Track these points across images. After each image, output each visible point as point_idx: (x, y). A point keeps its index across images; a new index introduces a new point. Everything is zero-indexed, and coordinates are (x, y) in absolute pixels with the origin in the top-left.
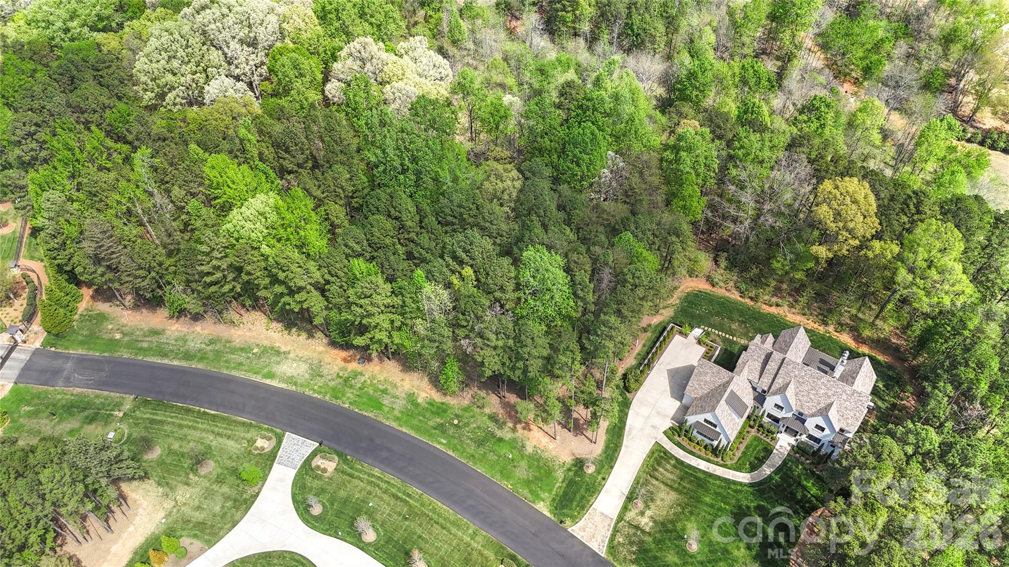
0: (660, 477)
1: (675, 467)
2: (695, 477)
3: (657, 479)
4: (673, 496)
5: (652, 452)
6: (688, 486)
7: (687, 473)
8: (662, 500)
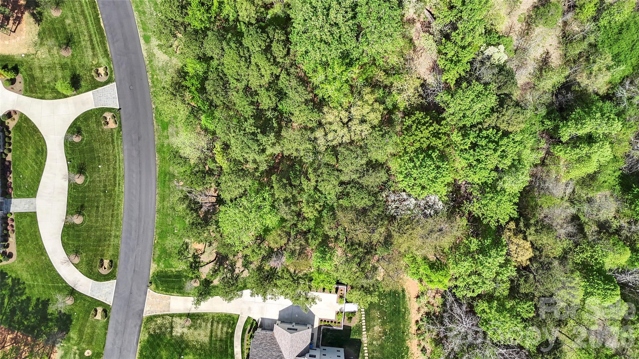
0: (215, 327)
1: (227, 333)
2: (227, 348)
3: (212, 326)
4: (206, 340)
5: (230, 316)
6: (218, 346)
7: (226, 342)
8: (199, 335)
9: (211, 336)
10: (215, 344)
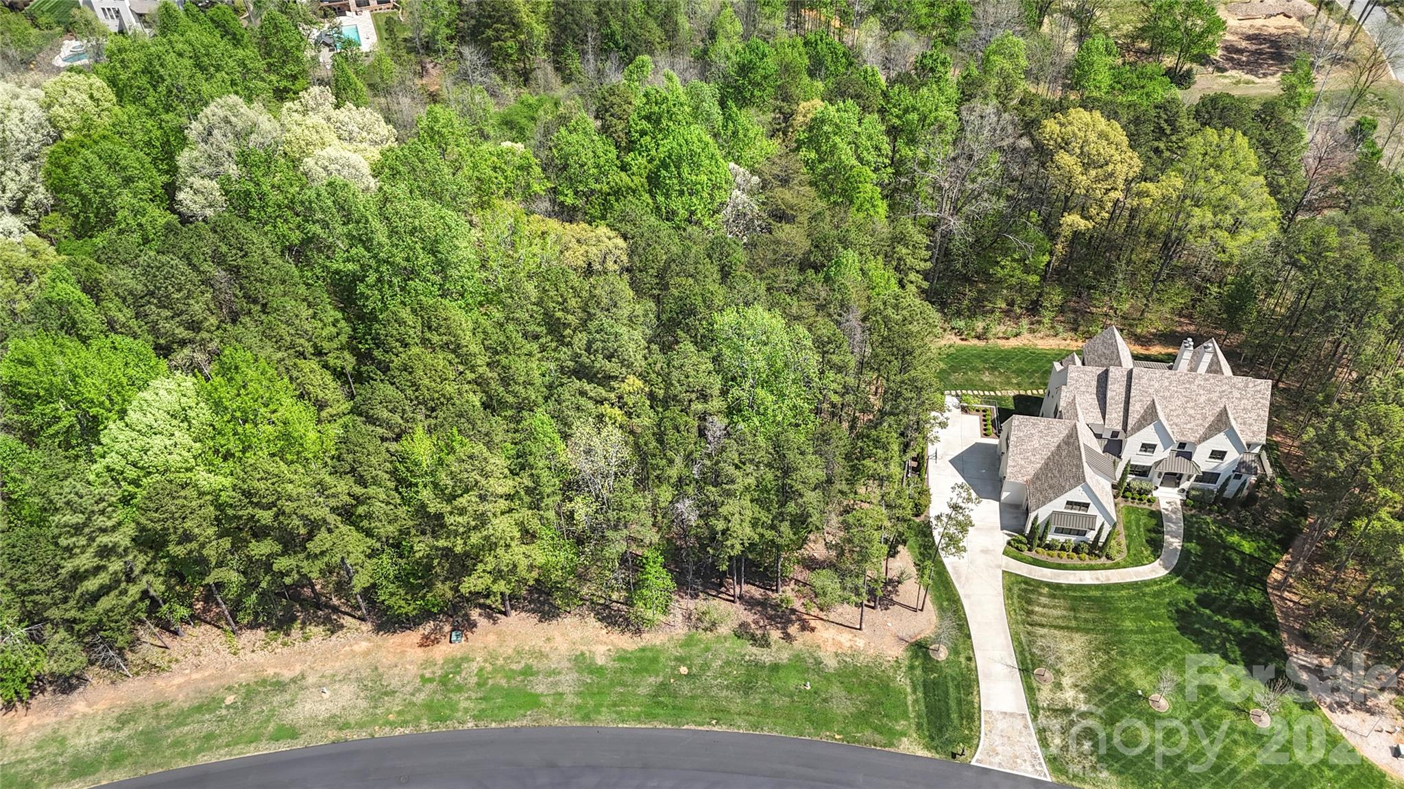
0: (1044, 621)
1: (1053, 596)
2: (1089, 599)
3: (1042, 626)
4: (1080, 640)
5: (1008, 590)
6: (1089, 616)
7: (1075, 598)
8: (1071, 652)
9: (1068, 628)
10: (1086, 620)
